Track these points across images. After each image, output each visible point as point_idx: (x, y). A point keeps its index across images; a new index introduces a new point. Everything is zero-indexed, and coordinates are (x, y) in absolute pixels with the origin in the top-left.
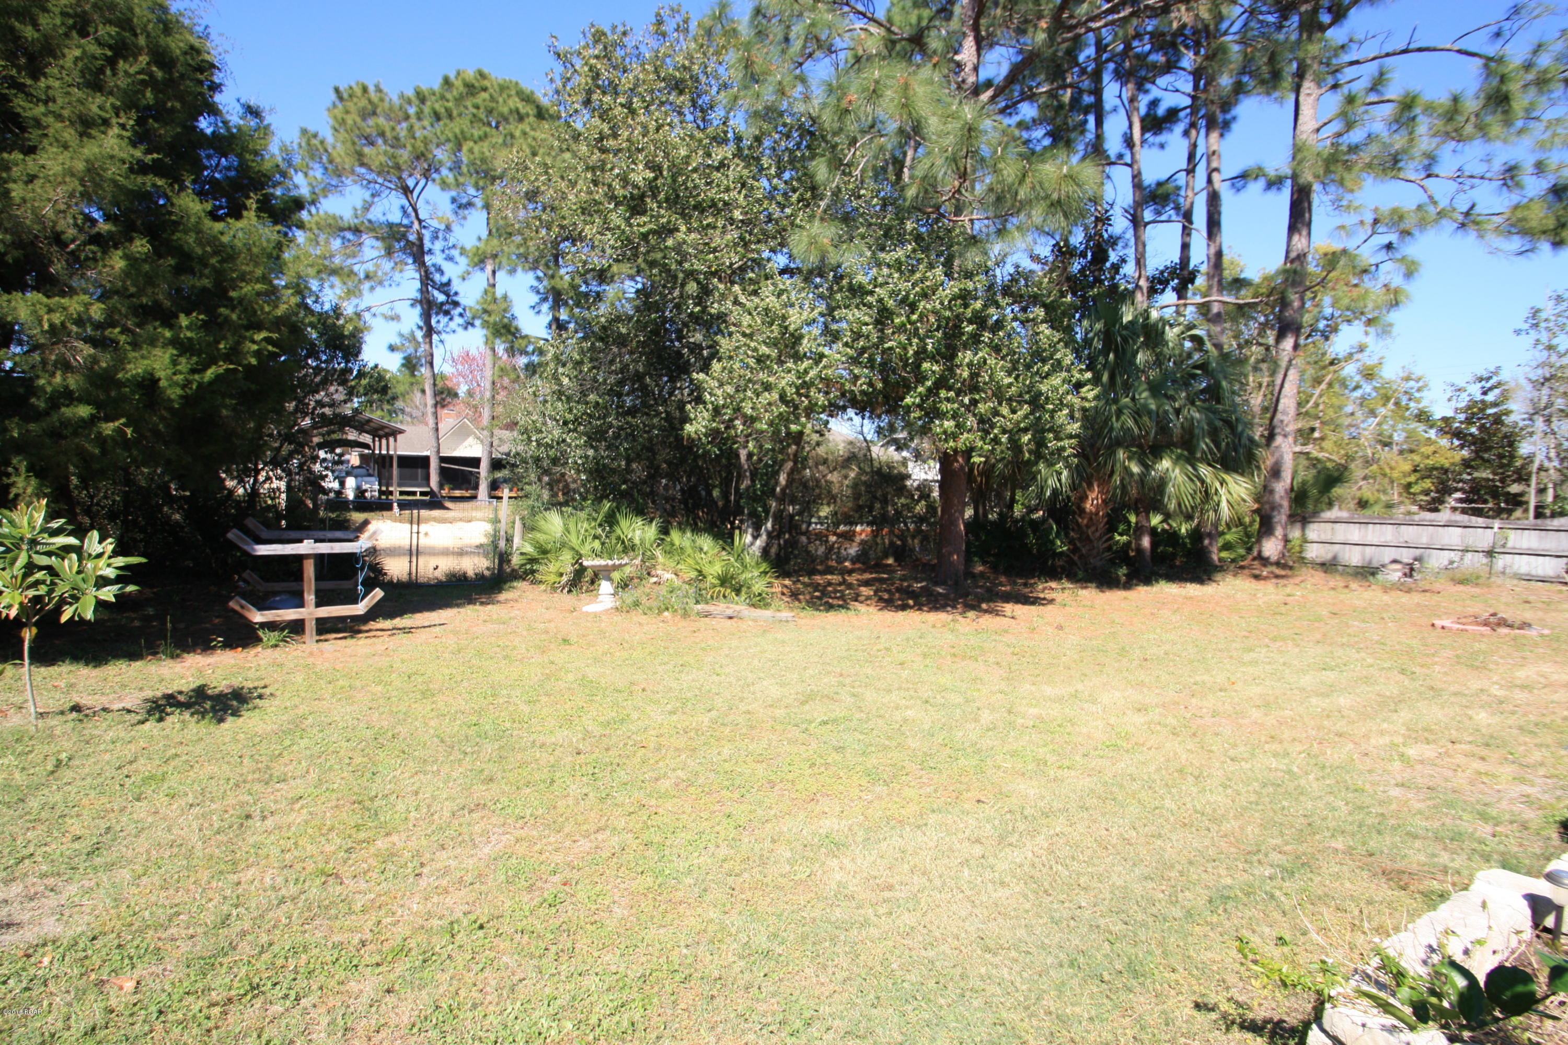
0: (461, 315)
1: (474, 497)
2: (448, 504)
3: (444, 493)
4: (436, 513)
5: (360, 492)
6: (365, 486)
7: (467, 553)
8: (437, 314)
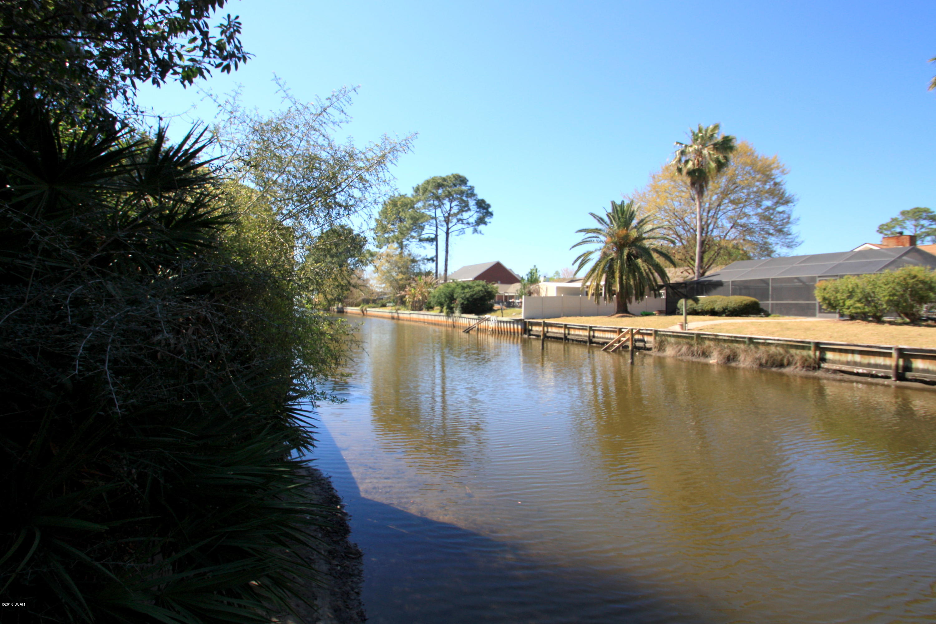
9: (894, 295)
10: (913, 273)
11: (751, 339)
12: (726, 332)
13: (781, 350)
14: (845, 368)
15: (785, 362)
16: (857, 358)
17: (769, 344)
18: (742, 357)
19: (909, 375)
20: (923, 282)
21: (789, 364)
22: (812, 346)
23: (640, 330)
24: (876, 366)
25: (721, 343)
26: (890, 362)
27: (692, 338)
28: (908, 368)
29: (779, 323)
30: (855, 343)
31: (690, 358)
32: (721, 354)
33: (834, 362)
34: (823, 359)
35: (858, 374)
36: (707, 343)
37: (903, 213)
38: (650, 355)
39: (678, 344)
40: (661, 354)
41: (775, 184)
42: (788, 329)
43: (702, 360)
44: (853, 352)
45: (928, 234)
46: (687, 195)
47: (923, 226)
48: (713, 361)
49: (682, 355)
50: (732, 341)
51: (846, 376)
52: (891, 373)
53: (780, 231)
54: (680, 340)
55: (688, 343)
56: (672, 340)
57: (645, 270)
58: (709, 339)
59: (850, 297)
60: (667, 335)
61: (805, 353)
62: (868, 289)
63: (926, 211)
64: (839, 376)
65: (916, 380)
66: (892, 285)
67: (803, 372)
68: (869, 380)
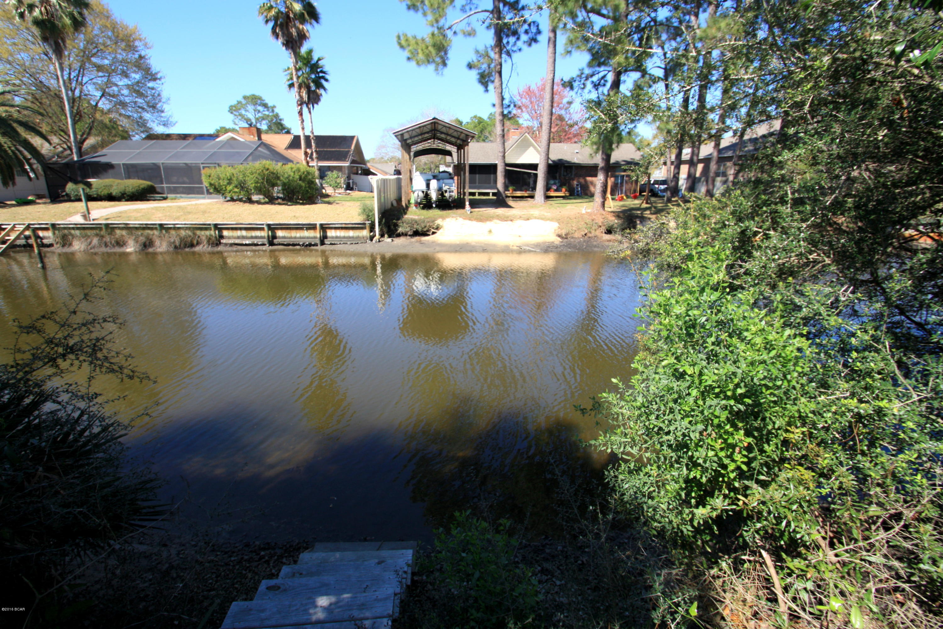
0: (526, 32)
1: (532, 197)
2: (510, 202)
3: (508, 193)
4: (501, 211)
5: (441, 193)
6: (445, 188)
7: (525, 251)
8: (508, 36)
9: (257, 183)
10: (267, 166)
11: (161, 225)
12: (136, 220)
13: (189, 233)
14: (237, 241)
15: (195, 242)
16: (244, 233)
17: (179, 228)
18: (157, 243)
19: (276, 241)
20: (273, 173)
21: (198, 243)
22: (212, 227)
23: (29, 225)
24: (256, 237)
25: (134, 232)
26: (264, 234)
27: (101, 229)
28: (274, 237)
29: (180, 207)
30: (241, 222)
31: (104, 249)
32: (137, 242)
33: (229, 238)
34: (221, 237)
35: (246, 245)
36: (118, 232)
37: (245, 98)
38: (53, 253)
39: (86, 237)
40: (66, 250)
41: (141, 57)
42: (189, 213)
43: (118, 250)
44: (241, 229)
45: (263, 119)
46: (40, 50)
47: (259, 111)
48: (130, 249)
49: (94, 247)
50: (144, 229)
51: (239, 247)
52: (265, 241)
53: (154, 107)
54: (89, 232)
55: (97, 235)
56: (77, 232)
57: (9, 147)
58: (119, 228)
59: (229, 184)
60: (70, 228)
61: (208, 233)
62: (241, 177)
63: (260, 98)
64: (235, 248)
65: (280, 244)
66: (256, 175)
67: (210, 249)
68: (254, 248)
